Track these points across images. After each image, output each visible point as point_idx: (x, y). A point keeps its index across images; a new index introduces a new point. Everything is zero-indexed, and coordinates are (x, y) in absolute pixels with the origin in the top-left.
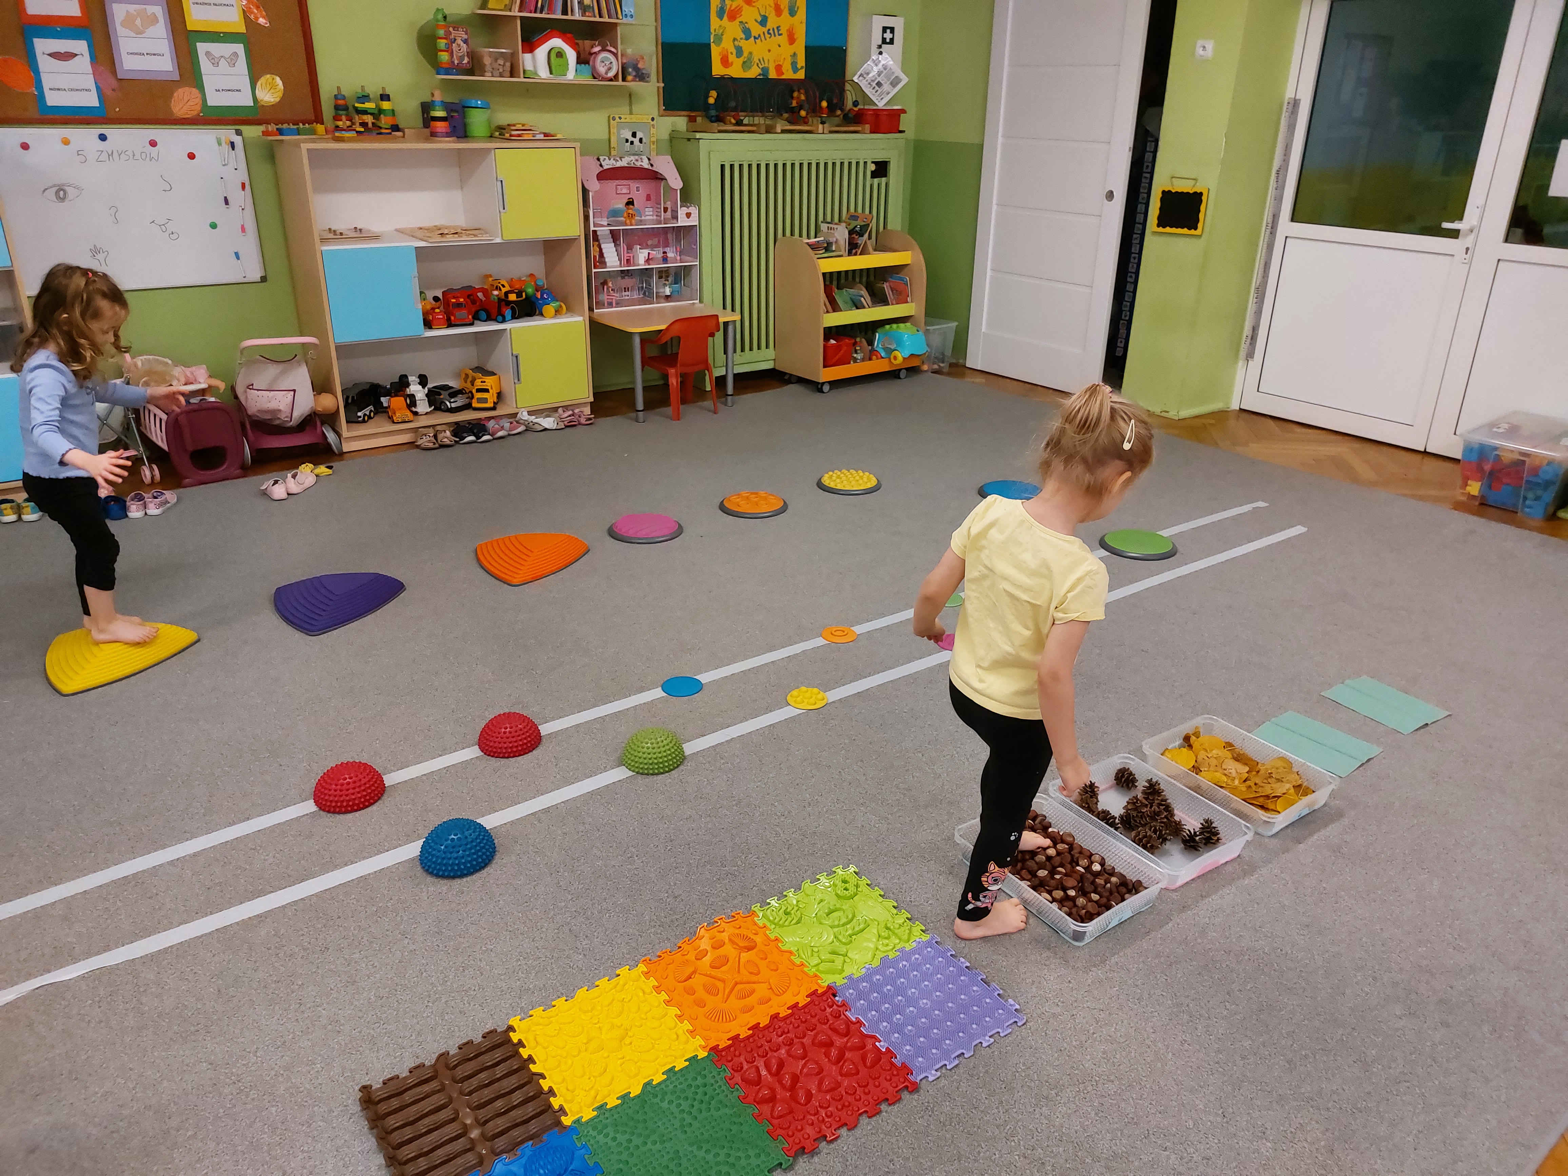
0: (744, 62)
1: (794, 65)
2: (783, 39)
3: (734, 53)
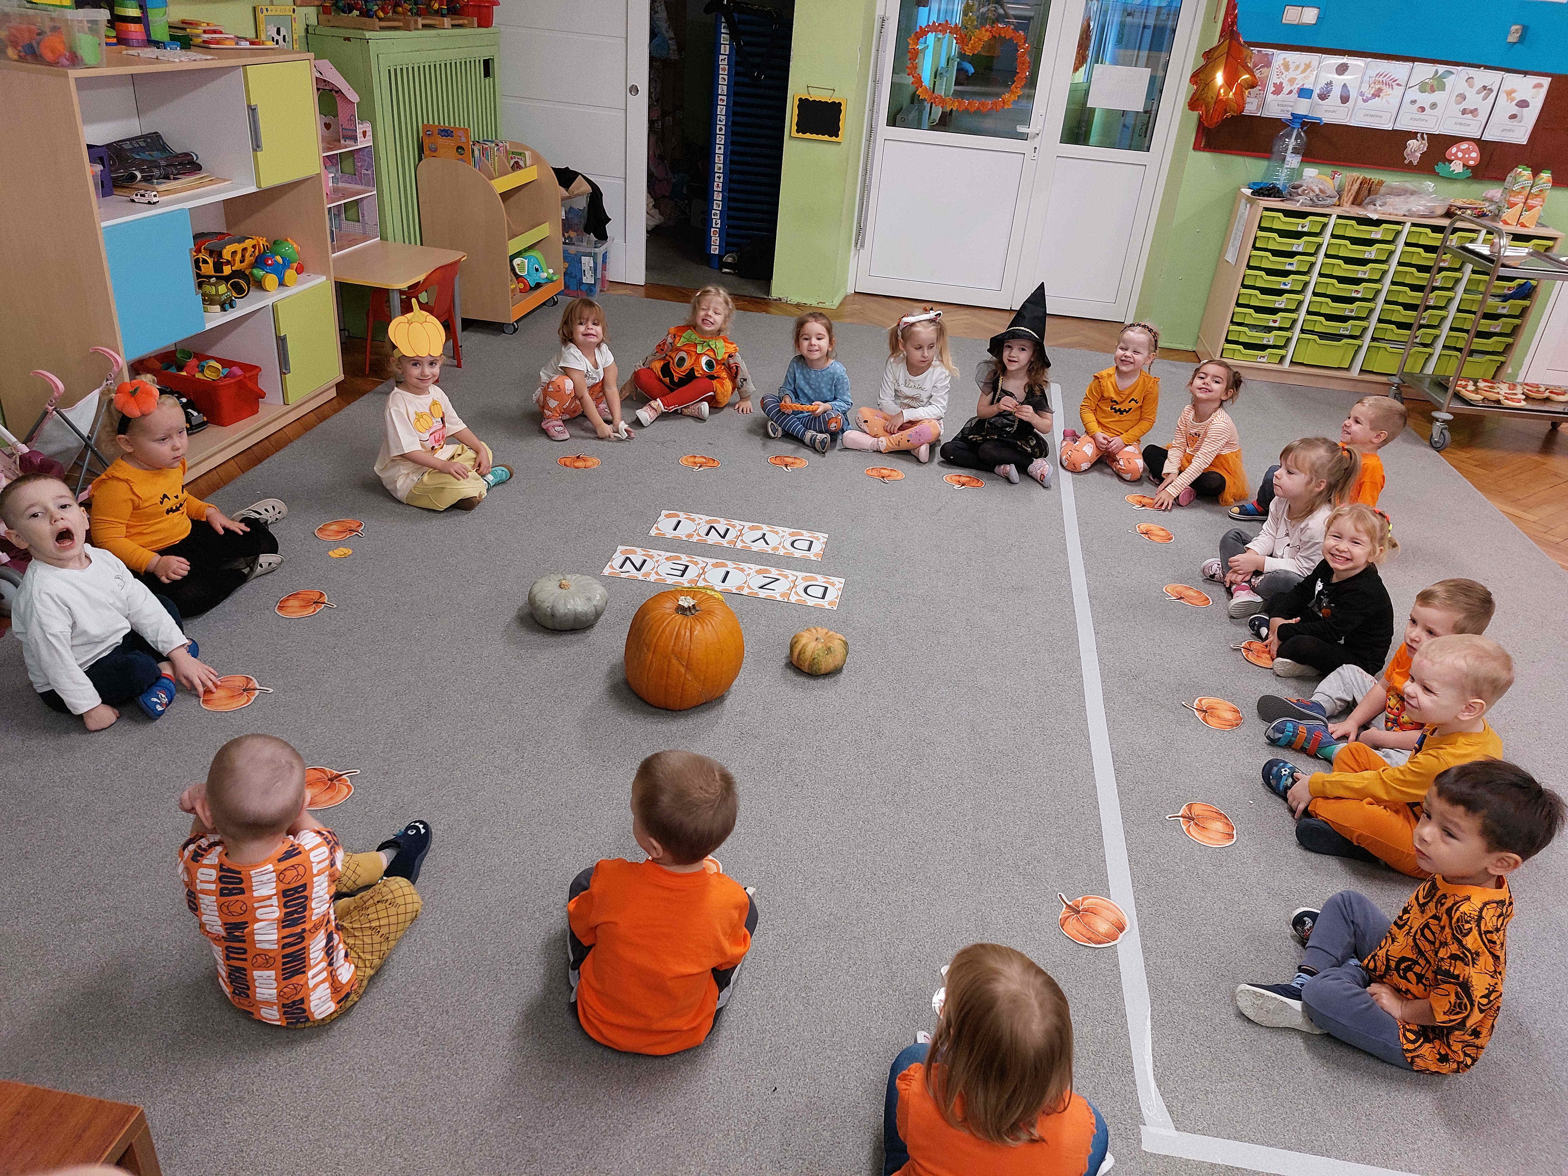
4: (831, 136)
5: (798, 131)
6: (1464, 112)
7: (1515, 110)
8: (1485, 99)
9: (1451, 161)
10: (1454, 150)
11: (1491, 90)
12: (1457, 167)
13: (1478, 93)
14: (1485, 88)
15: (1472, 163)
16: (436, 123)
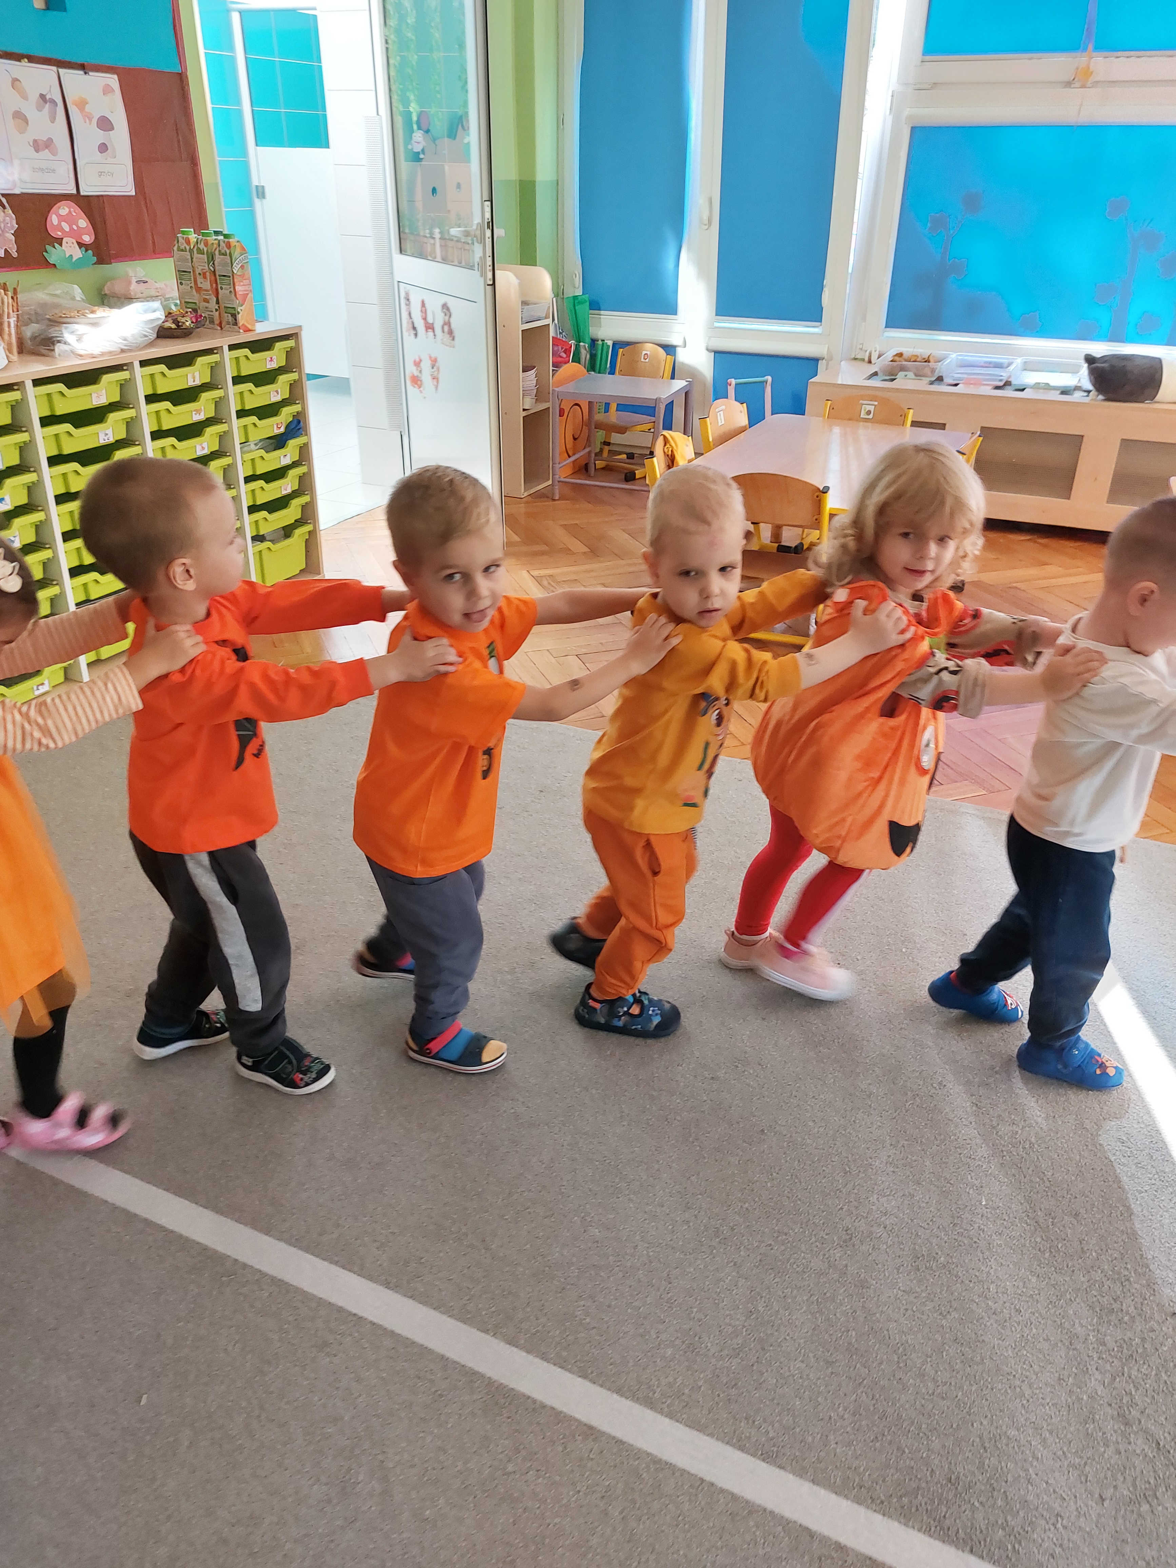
6: (37, 146)
7: (100, 136)
8: (53, 119)
9: (60, 241)
10: (54, 219)
11: (53, 102)
12: (70, 250)
13: (40, 109)
14: (42, 96)
15: (87, 239)
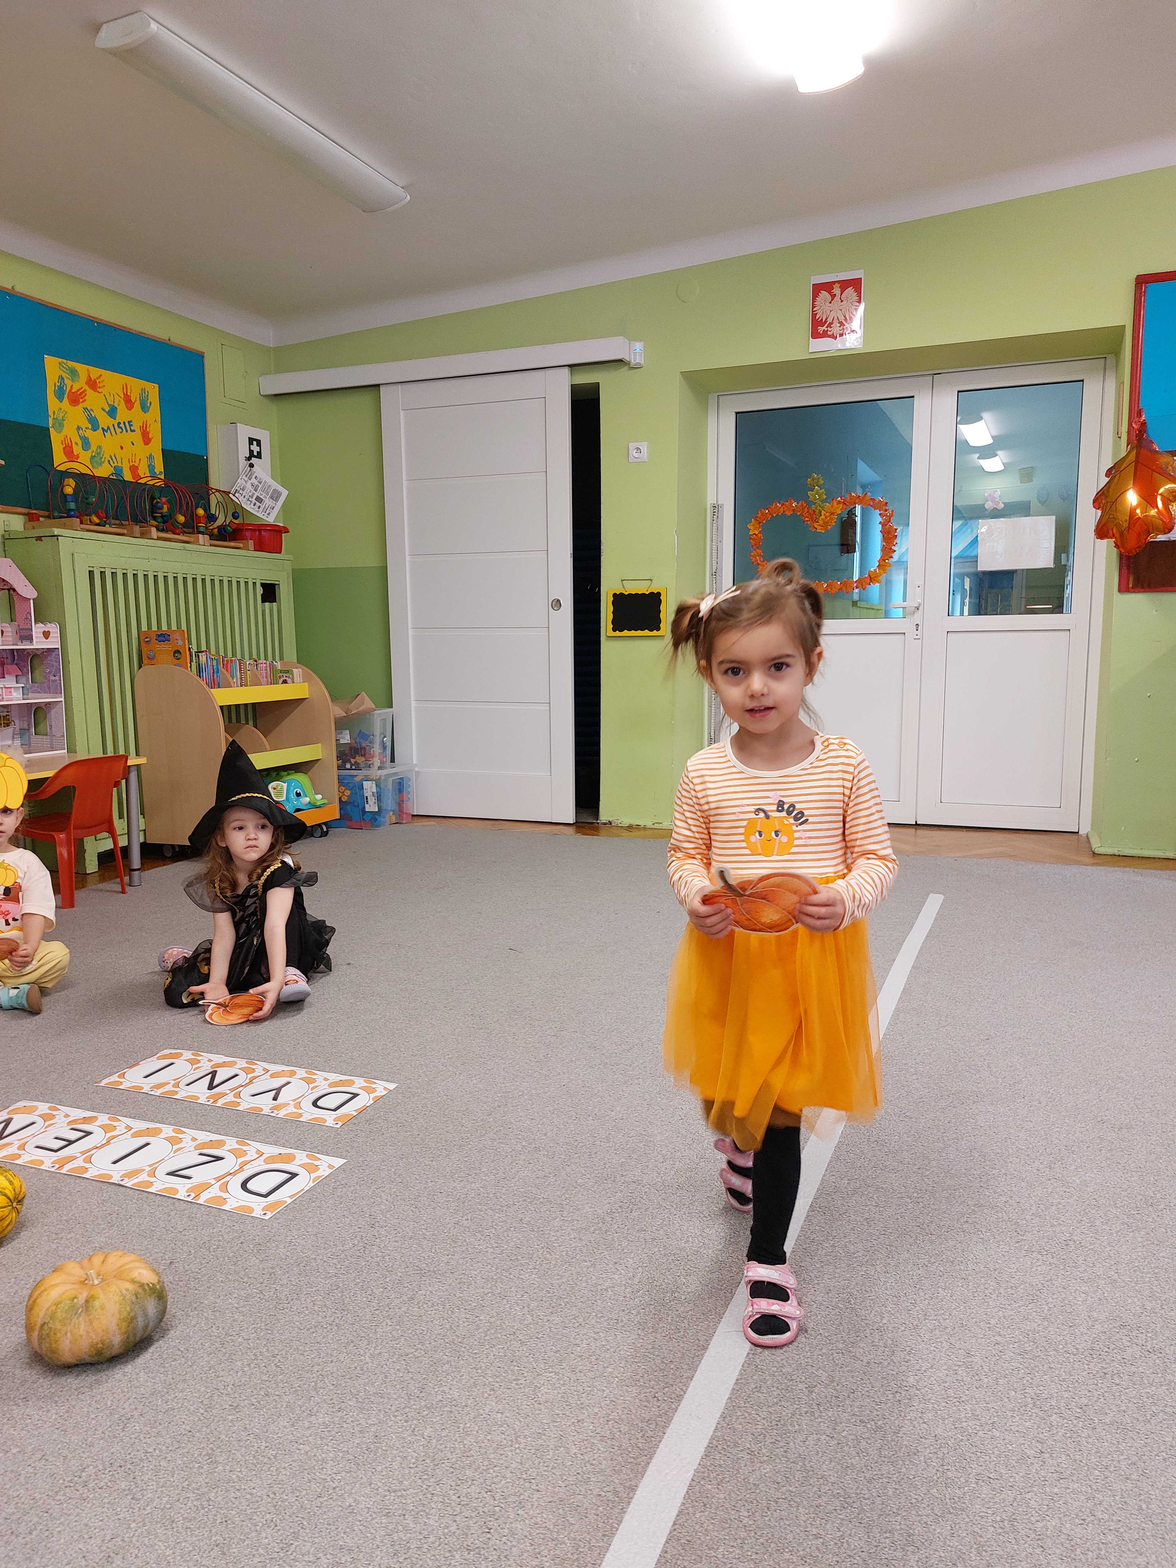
0: (93, 457)
1: (151, 467)
2: (137, 436)
3: (80, 443)
4: (651, 630)
5: (614, 630)
16: (154, 628)
